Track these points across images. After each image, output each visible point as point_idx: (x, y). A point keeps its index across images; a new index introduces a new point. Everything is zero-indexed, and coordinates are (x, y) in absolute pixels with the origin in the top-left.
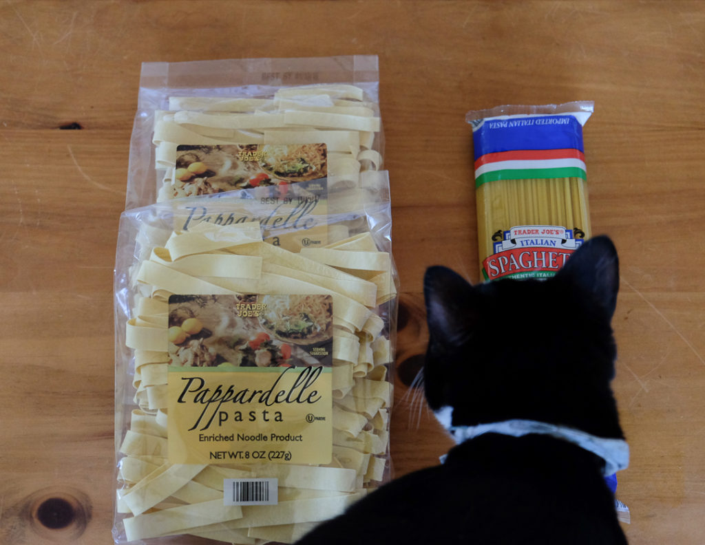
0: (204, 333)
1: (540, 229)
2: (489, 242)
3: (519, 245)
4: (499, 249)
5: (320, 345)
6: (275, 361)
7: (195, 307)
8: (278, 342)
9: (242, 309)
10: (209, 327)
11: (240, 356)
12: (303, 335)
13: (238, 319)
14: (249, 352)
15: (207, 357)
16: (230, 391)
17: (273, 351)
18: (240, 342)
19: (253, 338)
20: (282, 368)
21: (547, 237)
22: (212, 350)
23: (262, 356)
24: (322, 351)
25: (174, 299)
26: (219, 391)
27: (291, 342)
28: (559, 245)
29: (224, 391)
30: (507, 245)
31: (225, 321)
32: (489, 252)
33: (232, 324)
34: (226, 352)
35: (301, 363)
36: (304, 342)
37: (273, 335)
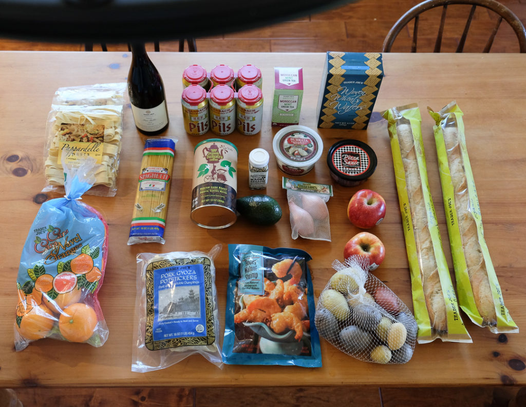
0: (70, 133)
1: (156, 168)
2: (142, 171)
3: (149, 172)
4: (144, 173)
5: (100, 137)
6: (88, 141)
7: (68, 126)
8: (89, 136)
9: (81, 128)
10: (72, 132)
11: (79, 139)
12: (96, 135)
13: (79, 130)
14: (82, 138)
15: (70, 139)
16: (76, 148)
17: (88, 138)
18: (80, 136)
19: (83, 135)
20: (90, 143)
21: (158, 170)
22: (72, 137)
23: (85, 139)
24: (101, 139)
25: (63, 124)
26: (73, 148)
27: (93, 136)
28: (160, 172)
29: (74, 148)
30: (146, 172)
31: (76, 130)
32: (141, 173)
33: (78, 131)
34: (76, 138)
35: (95, 142)
36: (96, 136)
37: (88, 135)
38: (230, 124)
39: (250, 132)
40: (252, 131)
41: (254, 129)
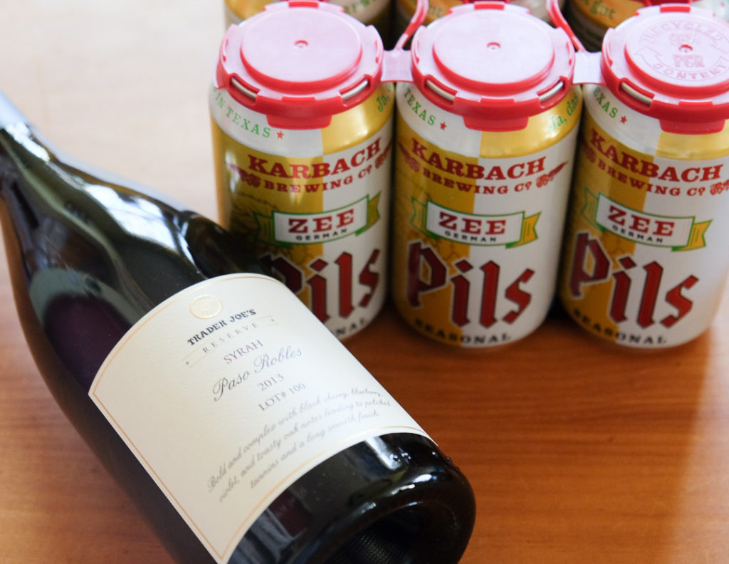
38: (528, 274)
39: (656, 330)
40: (669, 321)
41: (684, 306)
